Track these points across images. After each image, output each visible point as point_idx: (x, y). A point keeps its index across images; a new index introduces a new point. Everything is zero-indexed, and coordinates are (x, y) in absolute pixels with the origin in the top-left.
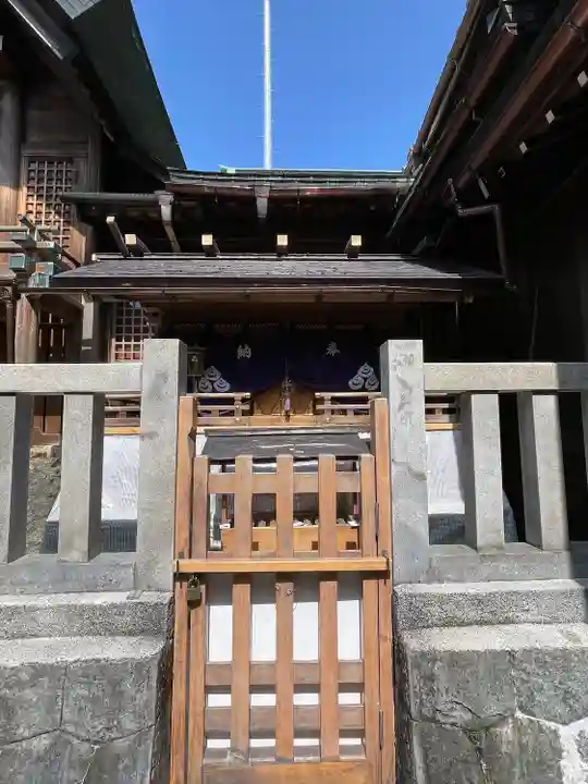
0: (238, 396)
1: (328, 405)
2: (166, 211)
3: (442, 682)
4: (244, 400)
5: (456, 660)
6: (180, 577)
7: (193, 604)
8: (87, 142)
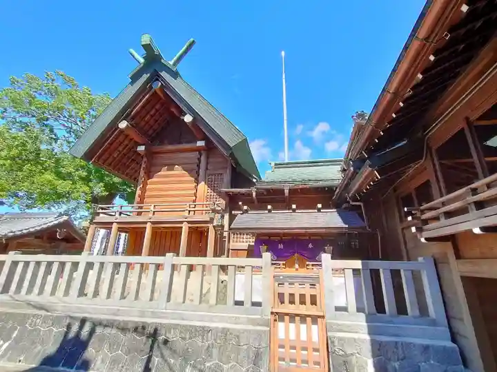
0: (281, 262)
1: (310, 267)
2: (254, 194)
3: (336, 343)
4: (283, 264)
5: (340, 339)
6: (272, 313)
7: (275, 320)
8: (227, 168)
